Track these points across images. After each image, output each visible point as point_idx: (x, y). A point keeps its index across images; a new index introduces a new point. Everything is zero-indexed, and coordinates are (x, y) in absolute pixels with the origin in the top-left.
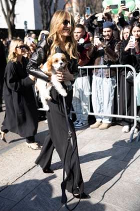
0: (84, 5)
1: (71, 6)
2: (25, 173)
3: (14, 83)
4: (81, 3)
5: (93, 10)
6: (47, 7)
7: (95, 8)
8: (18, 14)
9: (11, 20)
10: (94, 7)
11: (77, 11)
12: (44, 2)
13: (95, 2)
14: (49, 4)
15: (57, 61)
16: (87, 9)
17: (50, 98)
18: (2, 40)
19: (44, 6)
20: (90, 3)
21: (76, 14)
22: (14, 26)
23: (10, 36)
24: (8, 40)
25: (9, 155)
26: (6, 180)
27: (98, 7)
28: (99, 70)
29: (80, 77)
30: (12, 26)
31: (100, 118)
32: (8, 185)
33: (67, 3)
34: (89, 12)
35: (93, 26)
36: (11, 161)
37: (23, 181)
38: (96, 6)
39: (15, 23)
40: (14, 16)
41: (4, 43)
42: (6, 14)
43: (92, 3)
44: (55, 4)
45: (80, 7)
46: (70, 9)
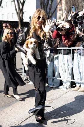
0: (70, 5)
1: (61, 6)
2: (27, 119)
3: (6, 54)
4: (68, 4)
5: (76, 9)
6: (45, 7)
7: (77, 8)
8: (26, 12)
9: (21, 16)
10: (77, 6)
11: (65, 10)
12: (43, 3)
13: (78, 3)
14: (46, 5)
15: (31, 43)
16: (73, 8)
17: (28, 63)
18: (14, 29)
19: (43, 6)
20: (74, 4)
21: (64, 12)
22: (23, 19)
23: (20, 26)
24: (18, 29)
25: (17, 106)
26: (15, 123)
27: (80, 6)
28: (79, 50)
29: (66, 55)
30: (21, 20)
31: (79, 83)
32: (16, 126)
33: (59, 4)
34: (74, 10)
35: (77, 20)
36: (18, 110)
37: (26, 124)
38: (78, 6)
39: (23, 18)
40: (23, 13)
41: (16, 31)
42: (18, 12)
43: (76, 4)
44: (50, 5)
45: (67, 7)
46: (60, 8)
